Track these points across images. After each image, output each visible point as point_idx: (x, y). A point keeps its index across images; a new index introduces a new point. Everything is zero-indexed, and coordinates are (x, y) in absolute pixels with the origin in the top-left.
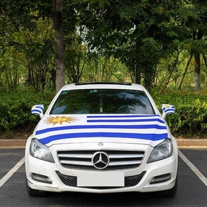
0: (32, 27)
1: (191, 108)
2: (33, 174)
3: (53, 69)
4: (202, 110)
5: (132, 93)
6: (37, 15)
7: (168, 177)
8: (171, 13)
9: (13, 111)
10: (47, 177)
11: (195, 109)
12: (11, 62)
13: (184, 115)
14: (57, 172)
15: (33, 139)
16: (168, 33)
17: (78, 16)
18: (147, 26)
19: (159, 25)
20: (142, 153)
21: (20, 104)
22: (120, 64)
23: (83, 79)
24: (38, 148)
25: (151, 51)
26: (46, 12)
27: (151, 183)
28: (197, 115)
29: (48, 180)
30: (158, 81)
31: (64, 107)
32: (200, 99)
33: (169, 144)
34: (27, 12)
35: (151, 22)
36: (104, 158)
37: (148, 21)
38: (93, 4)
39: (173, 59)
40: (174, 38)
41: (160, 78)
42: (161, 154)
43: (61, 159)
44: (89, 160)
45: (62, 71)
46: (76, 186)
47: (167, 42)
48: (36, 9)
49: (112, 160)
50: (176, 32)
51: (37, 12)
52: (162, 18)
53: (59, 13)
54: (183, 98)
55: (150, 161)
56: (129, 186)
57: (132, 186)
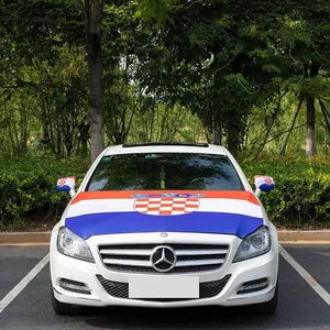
0: (53, 58)
1: (300, 182)
2: (63, 280)
4: (317, 186)
7: (264, 284)
8: (268, 36)
10: (83, 284)
11: (306, 183)
13: (289, 193)
14: (99, 277)
16: (264, 67)
17: (123, 41)
18: (231, 56)
19: (251, 53)
20: (226, 247)
21: (36, 177)
22: (189, 115)
24: (69, 240)
25: (238, 94)
26: (74, 35)
27: (239, 293)
28: (308, 193)
29: (84, 288)
30: (249, 142)
31: (105, 181)
32: (314, 168)
33: (266, 235)
34: (45, 34)
35: (238, 50)
36: (169, 255)
37: (233, 48)
39: (272, 106)
40: (275, 74)
41: (253, 136)
43: (104, 256)
44: (146, 258)
45: (99, 126)
46: (127, 297)
47: (264, 80)
48: (58, 31)
49: (181, 258)
50: (277, 65)
52: (255, 44)
54: (288, 166)
55: (237, 259)
56: (206, 297)
57: (211, 296)
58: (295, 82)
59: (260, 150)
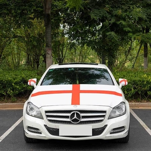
0: (30, 25)
1: (140, 81)
2: (29, 127)
3: (45, 54)
4: (148, 82)
5: (99, 70)
6: (33, 17)
7: (123, 129)
8: (126, 15)
9: (16, 83)
10: (38, 129)
11: (143, 81)
12: (15, 50)
13: (135, 86)
14: (45, 126)
15: (29, 103)
16: (124, 29)
17: (61, 17)
18: (110, 24)
19: (118, 23)
20: (105, 112)
21: (21, 78)
22: (91, 50)
23: (66, 61)
24: (32, 109)
25: (113, 41)
26: (40, 14)
27: (111, 133)
28: (145, 86)
29: (39, 131)
30: (118, 62)
31: (51, 81)
32: (147, 74)
33: (124, 106)
34: (26, 14)
35: (113, 21)
36: (78, 115)
37: (110, 20)
38: (72, 9)
39: (128, 46)
40: (129, 32)
41: (120, 60)
42: (118, 113)
43: (48, 116)
44: (67, 117)
45: (50, 55)
46: (58, 135)
47: (124, 35)
48: (32, 13)
49: (84, 117)
50: (130, 28)
51: (33, 14)
52: (120, 18)
53: (48, 15)
54: (135, 74)
55: (110, 118)
56: (96, 135)
57: (98, 135)
58: (138, 35)
59: (123, 66)
